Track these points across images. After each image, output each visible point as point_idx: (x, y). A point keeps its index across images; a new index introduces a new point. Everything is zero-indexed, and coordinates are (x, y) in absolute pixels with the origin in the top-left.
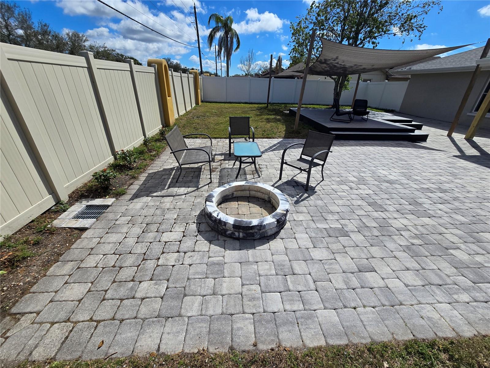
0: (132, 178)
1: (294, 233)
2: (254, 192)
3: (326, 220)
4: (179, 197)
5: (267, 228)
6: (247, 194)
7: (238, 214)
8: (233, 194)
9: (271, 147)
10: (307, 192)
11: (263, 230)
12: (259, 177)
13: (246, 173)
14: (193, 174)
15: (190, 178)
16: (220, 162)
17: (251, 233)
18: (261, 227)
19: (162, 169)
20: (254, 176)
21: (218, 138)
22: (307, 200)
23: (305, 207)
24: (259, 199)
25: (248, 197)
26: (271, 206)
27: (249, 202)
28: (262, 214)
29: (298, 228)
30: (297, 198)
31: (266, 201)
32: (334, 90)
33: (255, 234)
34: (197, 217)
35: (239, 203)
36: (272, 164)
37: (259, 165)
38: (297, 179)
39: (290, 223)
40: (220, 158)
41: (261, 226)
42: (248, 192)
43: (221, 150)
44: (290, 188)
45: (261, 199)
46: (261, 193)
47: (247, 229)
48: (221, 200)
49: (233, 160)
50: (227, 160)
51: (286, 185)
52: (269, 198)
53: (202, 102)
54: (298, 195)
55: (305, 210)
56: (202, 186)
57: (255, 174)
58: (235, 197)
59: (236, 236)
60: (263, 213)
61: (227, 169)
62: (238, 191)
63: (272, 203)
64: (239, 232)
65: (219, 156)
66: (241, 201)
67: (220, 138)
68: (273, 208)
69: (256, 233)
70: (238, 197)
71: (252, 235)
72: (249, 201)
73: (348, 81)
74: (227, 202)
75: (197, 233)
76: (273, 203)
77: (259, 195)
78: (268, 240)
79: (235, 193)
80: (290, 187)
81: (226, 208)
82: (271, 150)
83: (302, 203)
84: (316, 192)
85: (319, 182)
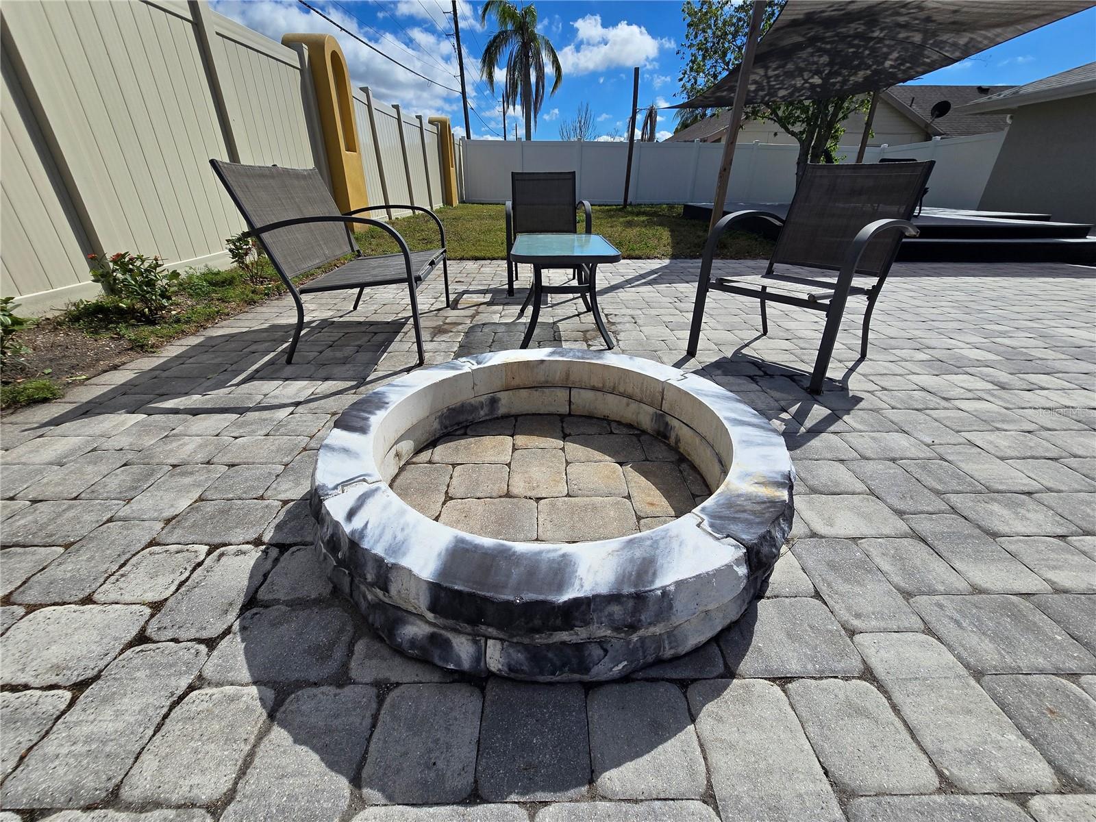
0: (131, 349)
1: (852, 633)
2: (588, 395)
3: (995, 535)
4: (266, 414)
5: (682, 613)
6: (556, 401)
7: (508, 495)
8: (494, 402)
9: (642, 276)
10: (819, 398)
11: (657, 630)
12: (610, 348)
13: (560, 337)
14: (366, 339)
15: (349, 351)
16: (475, 308)
17: (564, 643)
18: (636, 611)
19: (266, 326)
20: (589, 346)
21: (484, 259)
22: (832, 428)
23: (842, 461)
24: (614, 425)
25: (562, 417)
26: (674, 458)
27: (565, 437)
28: (629, 497)
29: (858, 589)
30: (783, 420)
31: (644, 432)
32: (798, 163)
33: (596, 652)
34: (288, 512)
35: (521, 440)
36: (654, 312)
37: (606, 315)
38: (756, 356)
39: (799, 557)
40: (475, 300)
41: (640, 598)
42: (562, 394)
43: (485, 282)
44: (739, 385)
45: (619, 423)
46: (622, 395)
47: (537, 622)
48: (436, 425)
49: (518, 304)
50: (497, 304)
51: (719, 372)
52: (661, 417)
53: (462, 201)
54: (784, 410)
55: (842, 475)
56: (381, 374)
57: (594, 338)
58: (506, 417)
59: (458, 661)
60: (634, 493)
61: (493, 327)
62: (519, 388)
63: (672, 440)
64: (478, 640)
65: (474, 296)
66: (531, 433)
67: (489, 259)
68: (684, 466)
69: (602, 643)
70: (516, 417)
71: (577, 656)
72: (567, 431)
73: (836, 138)
74: (465, 435)
75: (232, 616)
76: (678, 441)
77: (611, 406)
78: (684, 684)
79: (504, 397)
80: (741, 381)
81: (454, 465)
82: (643, 281)
83: (815, 443)
84: (858, 400)
85: (850, 364)
